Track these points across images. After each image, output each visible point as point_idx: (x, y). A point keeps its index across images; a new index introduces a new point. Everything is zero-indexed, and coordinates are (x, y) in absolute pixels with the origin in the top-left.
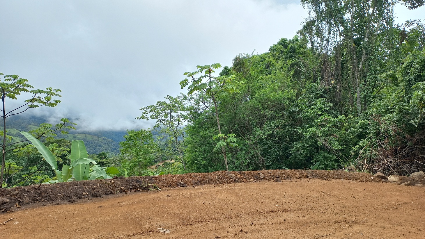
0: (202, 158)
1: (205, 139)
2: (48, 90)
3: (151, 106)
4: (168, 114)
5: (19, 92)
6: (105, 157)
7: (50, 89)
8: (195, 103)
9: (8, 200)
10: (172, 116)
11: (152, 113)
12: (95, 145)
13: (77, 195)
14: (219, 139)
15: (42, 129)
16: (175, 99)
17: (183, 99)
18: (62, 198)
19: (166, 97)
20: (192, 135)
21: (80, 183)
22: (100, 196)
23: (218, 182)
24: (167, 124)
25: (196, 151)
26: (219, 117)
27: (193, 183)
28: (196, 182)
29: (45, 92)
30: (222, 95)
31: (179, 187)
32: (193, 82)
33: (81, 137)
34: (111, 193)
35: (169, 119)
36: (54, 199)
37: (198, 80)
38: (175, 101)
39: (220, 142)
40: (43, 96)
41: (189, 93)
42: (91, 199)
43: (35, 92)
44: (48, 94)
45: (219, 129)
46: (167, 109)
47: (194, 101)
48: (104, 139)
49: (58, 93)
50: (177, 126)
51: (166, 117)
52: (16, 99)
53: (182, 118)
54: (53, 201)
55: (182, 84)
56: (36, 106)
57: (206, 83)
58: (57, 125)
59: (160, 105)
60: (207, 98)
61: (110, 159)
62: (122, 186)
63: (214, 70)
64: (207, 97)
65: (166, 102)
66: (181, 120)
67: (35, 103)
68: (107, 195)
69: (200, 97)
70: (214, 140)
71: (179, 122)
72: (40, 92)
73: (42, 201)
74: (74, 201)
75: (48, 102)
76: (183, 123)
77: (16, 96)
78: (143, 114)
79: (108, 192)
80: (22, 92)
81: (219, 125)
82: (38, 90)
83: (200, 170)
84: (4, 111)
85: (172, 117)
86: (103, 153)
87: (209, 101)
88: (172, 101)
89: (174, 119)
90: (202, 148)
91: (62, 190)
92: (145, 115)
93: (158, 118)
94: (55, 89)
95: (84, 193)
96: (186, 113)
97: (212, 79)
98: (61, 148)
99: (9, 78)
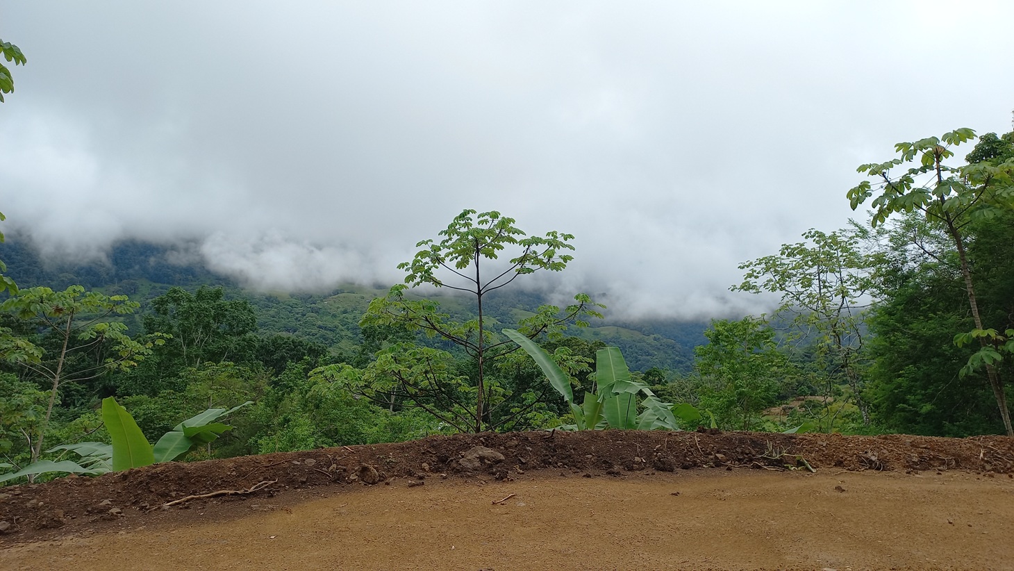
0: (920, 397)
1: (928, 342)
2: (551, 237)
3: (766, 258)
4: (812, 277)
5: (501, 243)
6: (660, 380)
7: (554, 234)
8: (891, 244)
9: (502, 457)
10: (824, 282)
11: (769, 276)
12: (637, 353)
13: (622, 461)
14: (976, 344)
15: (542, 318)
16: (830, 238)
17: (857, 236)
18: (594, 463)
19: (807, 234)
20: (886, 333)
21: (626, 434)
22: (671, 470)
23: (988, 467)
24: (810, 302)
25: (900, 376)
26: (975, 280)
27: (907, 462)
28: (915, 460)
29: (544, 242)
30: (982, 217)
31: (867, 469)
32: (886, 188)
33: (608, 333)
34: (695, 464)
35: (814, 289)
36: (579, 465)
37: (901, 181)
38: (831, 243)
39: (982, 353)
40: (540, 249)
41: (875, 218)
42: (653, 474)
43: (528, 243)
44: (550, 244)
45: (976, 314)
46: (810, 263)
47: (891, 241)
48: (655, 339)
49: (569, 242)
50: (840, 308)
51: (807, 283)
52: (496, 257)
53: (852, 287)
54: (578, 468)
55: (853, 196)
56: (529, 271)
57: (928, 186)
58: (569, 308)
59: (789, 255)
60: (931, 228)
61: (670, 384)
62: (718, 452)
63: (952, 148)
64: (929, 225)
65: (806, 246)
66: (851, 291)
67: (528, 265)
68: (685, 468)
69: (908, 226)
70: (960, 345)
71: (843, 297)
72: (537, 241)
73: (559, 467)
74: (618, 473)
75: (549, 260)
76: (854, 300)
77: (496, 251)
78: (746, 279)
79: (688, 461)
80: (505, 244)
81: (973, 304)
82: (533, 237)
83: (917, 427)
84: (478, 283)
85: (824, 284)
86: (654, 371)
87: (936, 237)
88: (821, 244)
89: (830, 289)
90: (919, 368)
91: (593, 448)
92: (752, 280)
93: (787, 289)
94: (562, 235)
95: (637, 459)
96: (864, 274)
97: (945, 175)
98: (577, 358)
99: (486, 217)
